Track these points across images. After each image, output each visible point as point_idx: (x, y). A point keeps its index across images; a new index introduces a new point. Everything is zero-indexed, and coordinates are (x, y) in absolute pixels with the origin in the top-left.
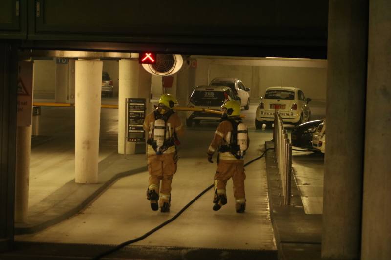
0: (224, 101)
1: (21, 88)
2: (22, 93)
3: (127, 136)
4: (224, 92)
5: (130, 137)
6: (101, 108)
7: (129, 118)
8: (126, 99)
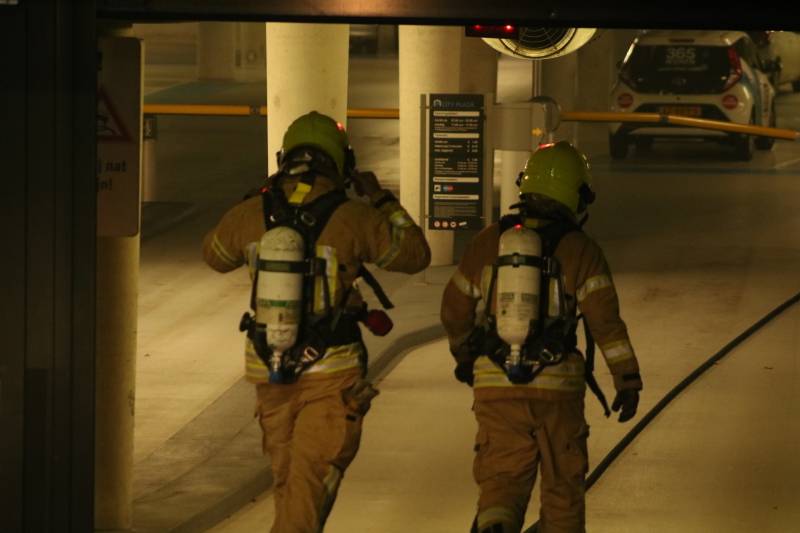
0: (728, 76)
1: (105, 120)
2: (108, 133)
3: (427, 212)
4: (726, 48)
5: (436, 215)
6: (348, 117)
7: (433, 155)
8: (423, 97)
